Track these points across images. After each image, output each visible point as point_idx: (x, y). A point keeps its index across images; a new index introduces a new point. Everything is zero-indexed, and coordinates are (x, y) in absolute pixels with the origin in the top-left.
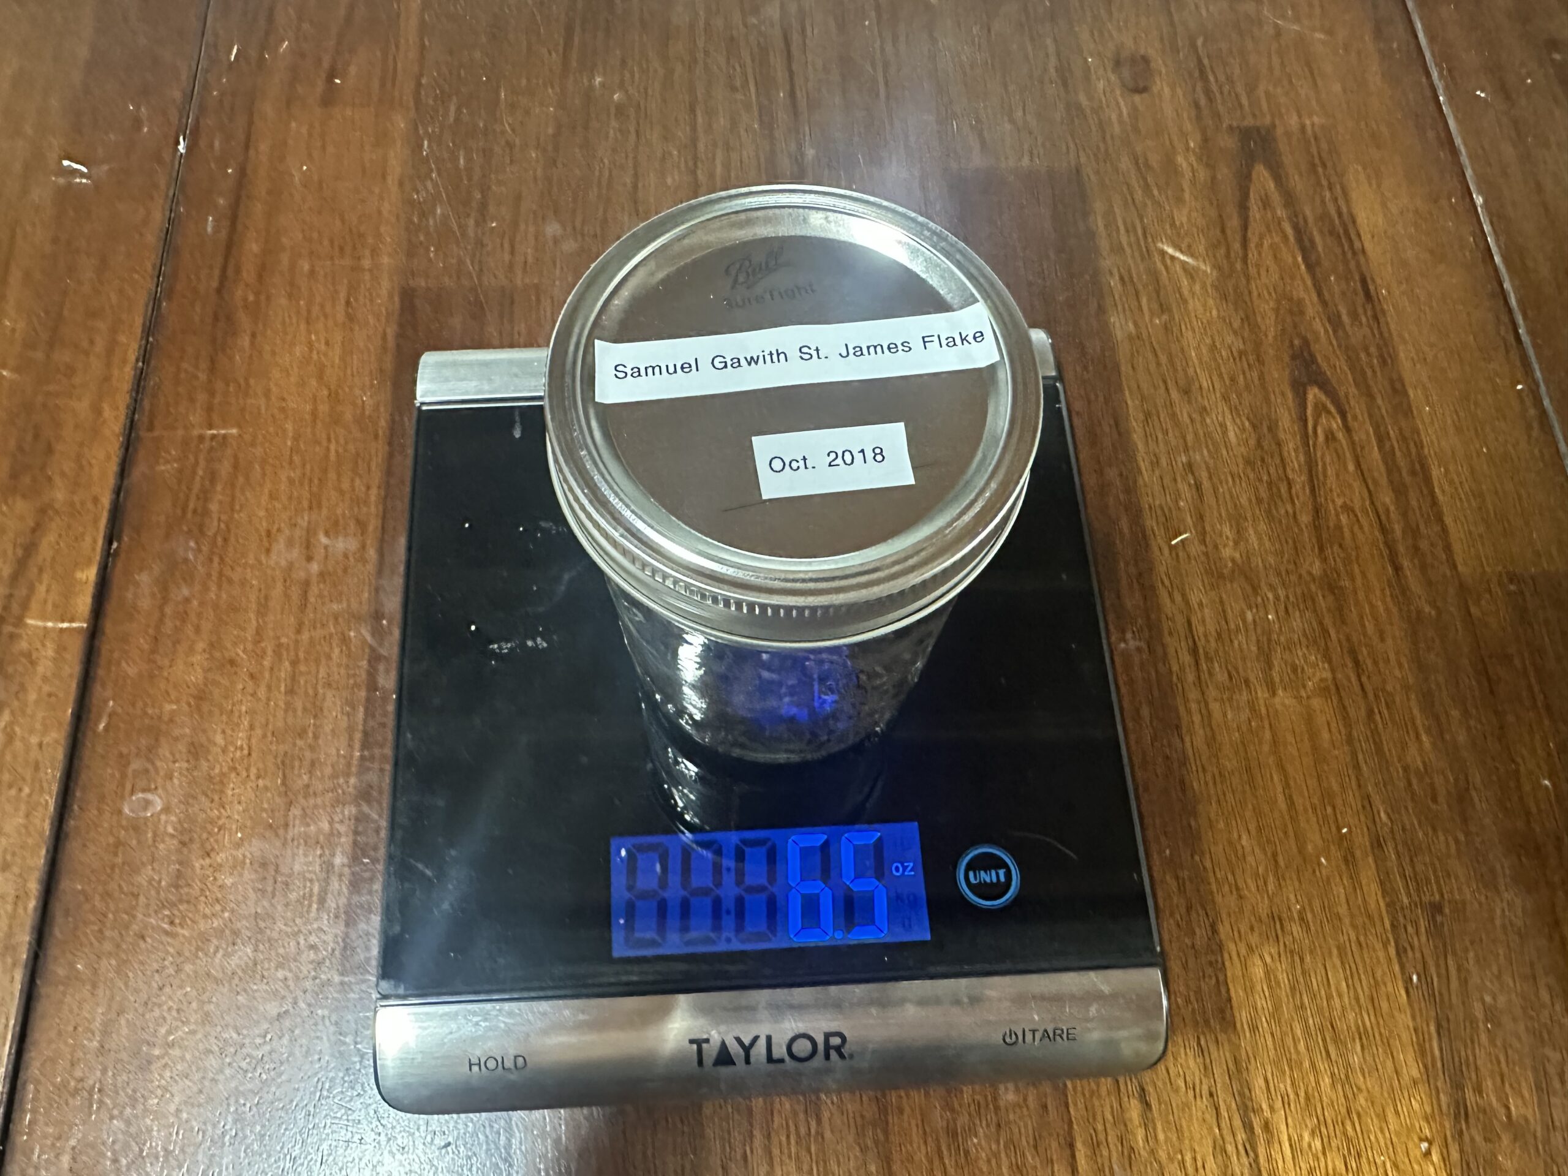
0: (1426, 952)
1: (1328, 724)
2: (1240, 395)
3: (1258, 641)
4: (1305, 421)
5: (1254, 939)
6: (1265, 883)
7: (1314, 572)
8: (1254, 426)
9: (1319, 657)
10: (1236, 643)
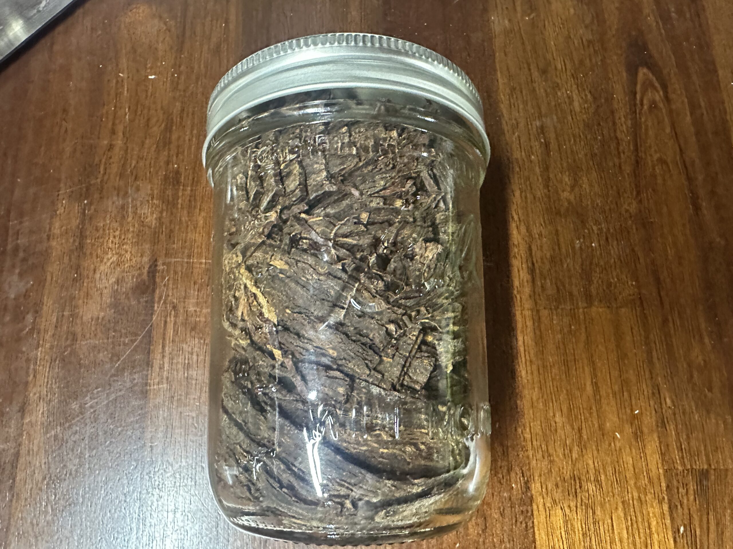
0: (693, 509)
1: (632, 329)
2: (586, 75)
3: (582, 265)
4: (635, 93)
5: (557, 496)
6: (571, 451)
7: (631, 210)
8: (595, 99)
9: (629, 276)
10: (565, 266)
